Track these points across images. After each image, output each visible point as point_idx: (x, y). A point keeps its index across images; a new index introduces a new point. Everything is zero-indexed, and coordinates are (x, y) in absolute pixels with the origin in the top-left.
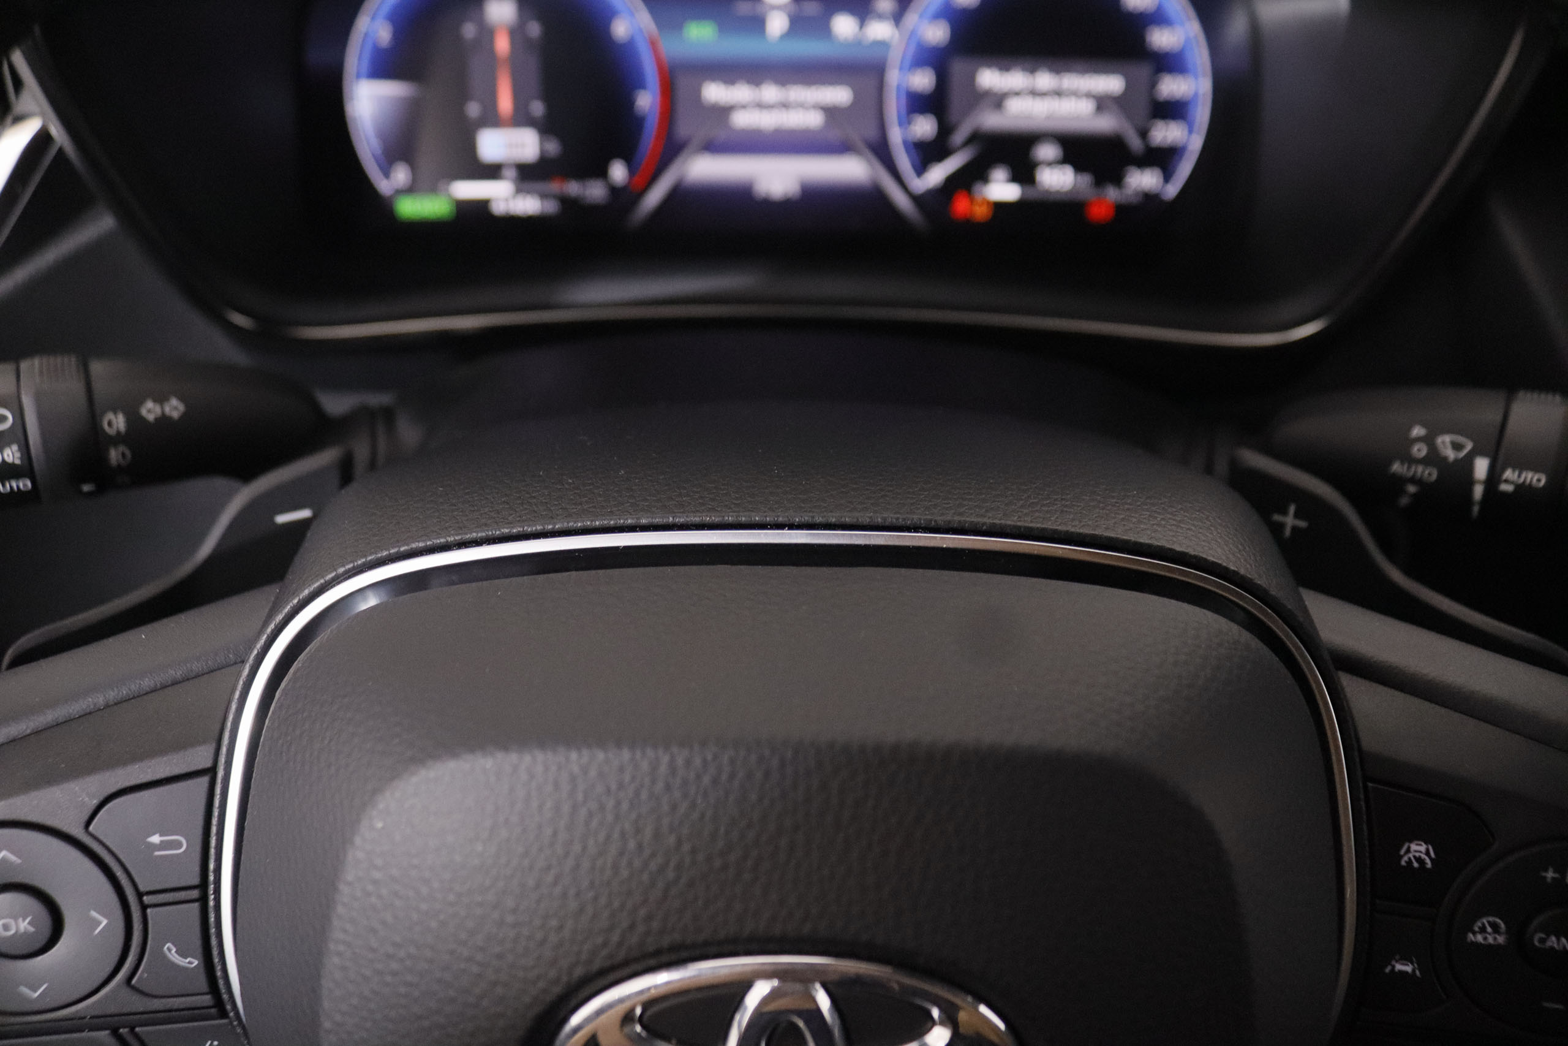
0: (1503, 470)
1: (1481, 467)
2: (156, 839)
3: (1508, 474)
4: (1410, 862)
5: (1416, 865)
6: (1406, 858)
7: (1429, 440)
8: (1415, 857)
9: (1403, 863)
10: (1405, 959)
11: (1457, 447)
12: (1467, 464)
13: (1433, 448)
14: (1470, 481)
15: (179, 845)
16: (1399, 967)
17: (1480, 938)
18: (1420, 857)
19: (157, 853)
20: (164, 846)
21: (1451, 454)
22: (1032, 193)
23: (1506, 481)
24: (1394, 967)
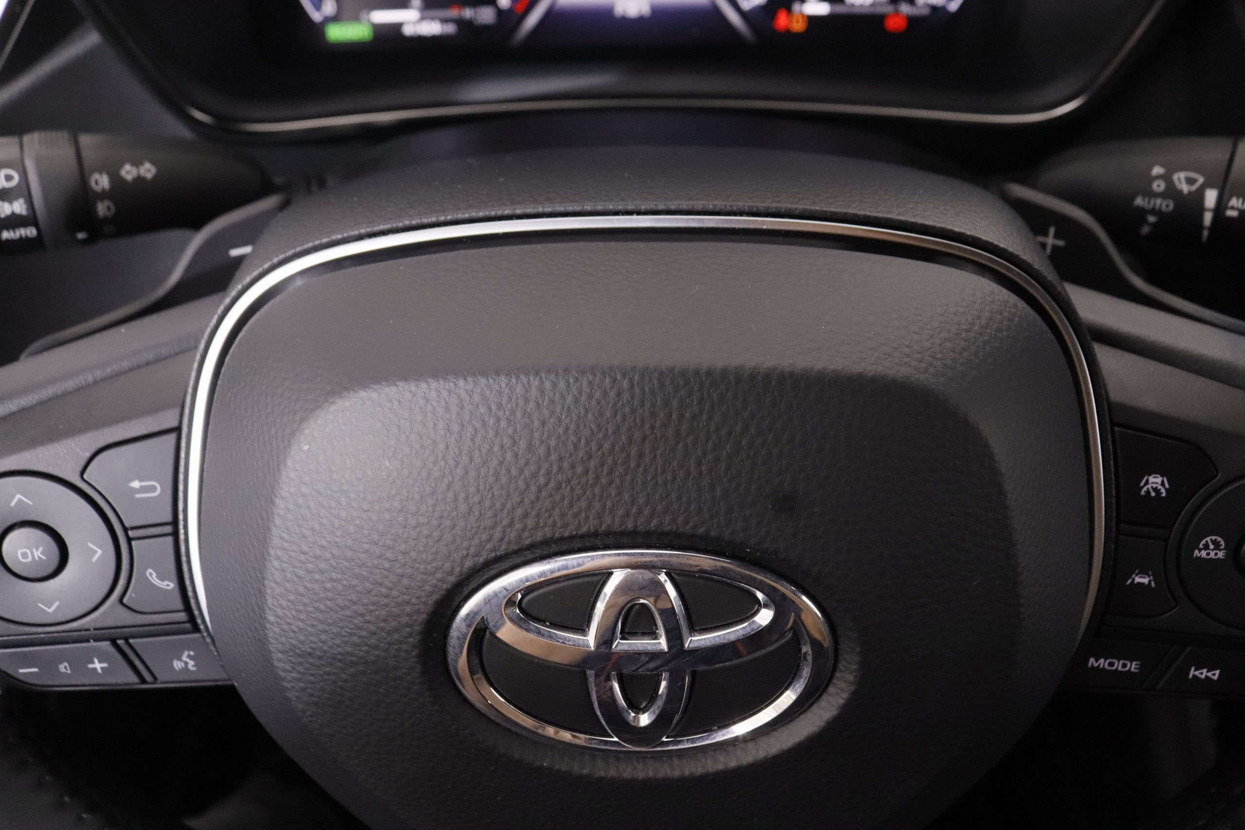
0: (1229, 199)
1: (1211, 197)
2: (136, 484)
3: (1234, 202)
4: (1148, 492)
5: (1153, 494)
6: (1145, 489)
7: (1167, 178)
8: (1152, 487)
9: (1143, 493)
10: (1143, 572)
11: (1190, 181)
12: (1199, 195)
13: (1170, 184)
14: (1200, 208)
15: (153, 489)
16: (1138, 580)
17: (1204, 554)
18: (1156, 487)
19: (138, 496)
20: (144, 489)
21: (1185, 188)
22: (840, 9)
23: (1233, 208)
24: (1134, 579)
